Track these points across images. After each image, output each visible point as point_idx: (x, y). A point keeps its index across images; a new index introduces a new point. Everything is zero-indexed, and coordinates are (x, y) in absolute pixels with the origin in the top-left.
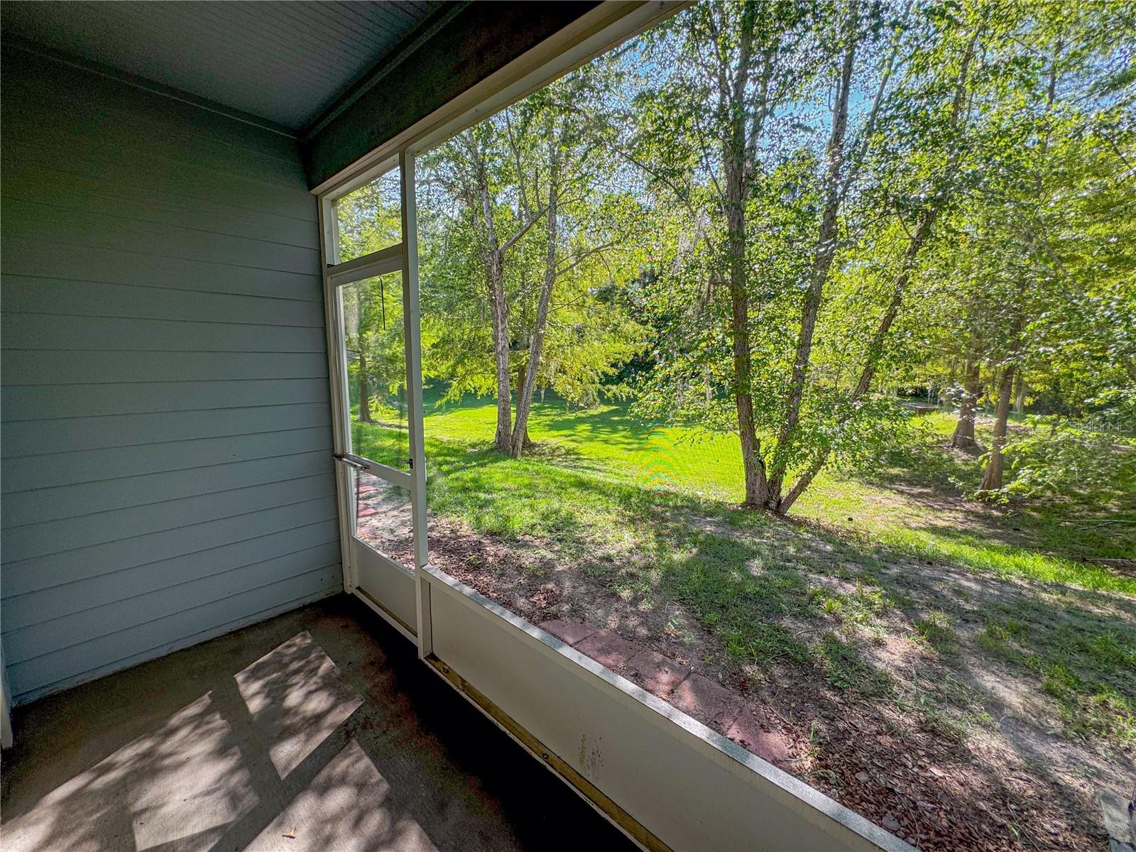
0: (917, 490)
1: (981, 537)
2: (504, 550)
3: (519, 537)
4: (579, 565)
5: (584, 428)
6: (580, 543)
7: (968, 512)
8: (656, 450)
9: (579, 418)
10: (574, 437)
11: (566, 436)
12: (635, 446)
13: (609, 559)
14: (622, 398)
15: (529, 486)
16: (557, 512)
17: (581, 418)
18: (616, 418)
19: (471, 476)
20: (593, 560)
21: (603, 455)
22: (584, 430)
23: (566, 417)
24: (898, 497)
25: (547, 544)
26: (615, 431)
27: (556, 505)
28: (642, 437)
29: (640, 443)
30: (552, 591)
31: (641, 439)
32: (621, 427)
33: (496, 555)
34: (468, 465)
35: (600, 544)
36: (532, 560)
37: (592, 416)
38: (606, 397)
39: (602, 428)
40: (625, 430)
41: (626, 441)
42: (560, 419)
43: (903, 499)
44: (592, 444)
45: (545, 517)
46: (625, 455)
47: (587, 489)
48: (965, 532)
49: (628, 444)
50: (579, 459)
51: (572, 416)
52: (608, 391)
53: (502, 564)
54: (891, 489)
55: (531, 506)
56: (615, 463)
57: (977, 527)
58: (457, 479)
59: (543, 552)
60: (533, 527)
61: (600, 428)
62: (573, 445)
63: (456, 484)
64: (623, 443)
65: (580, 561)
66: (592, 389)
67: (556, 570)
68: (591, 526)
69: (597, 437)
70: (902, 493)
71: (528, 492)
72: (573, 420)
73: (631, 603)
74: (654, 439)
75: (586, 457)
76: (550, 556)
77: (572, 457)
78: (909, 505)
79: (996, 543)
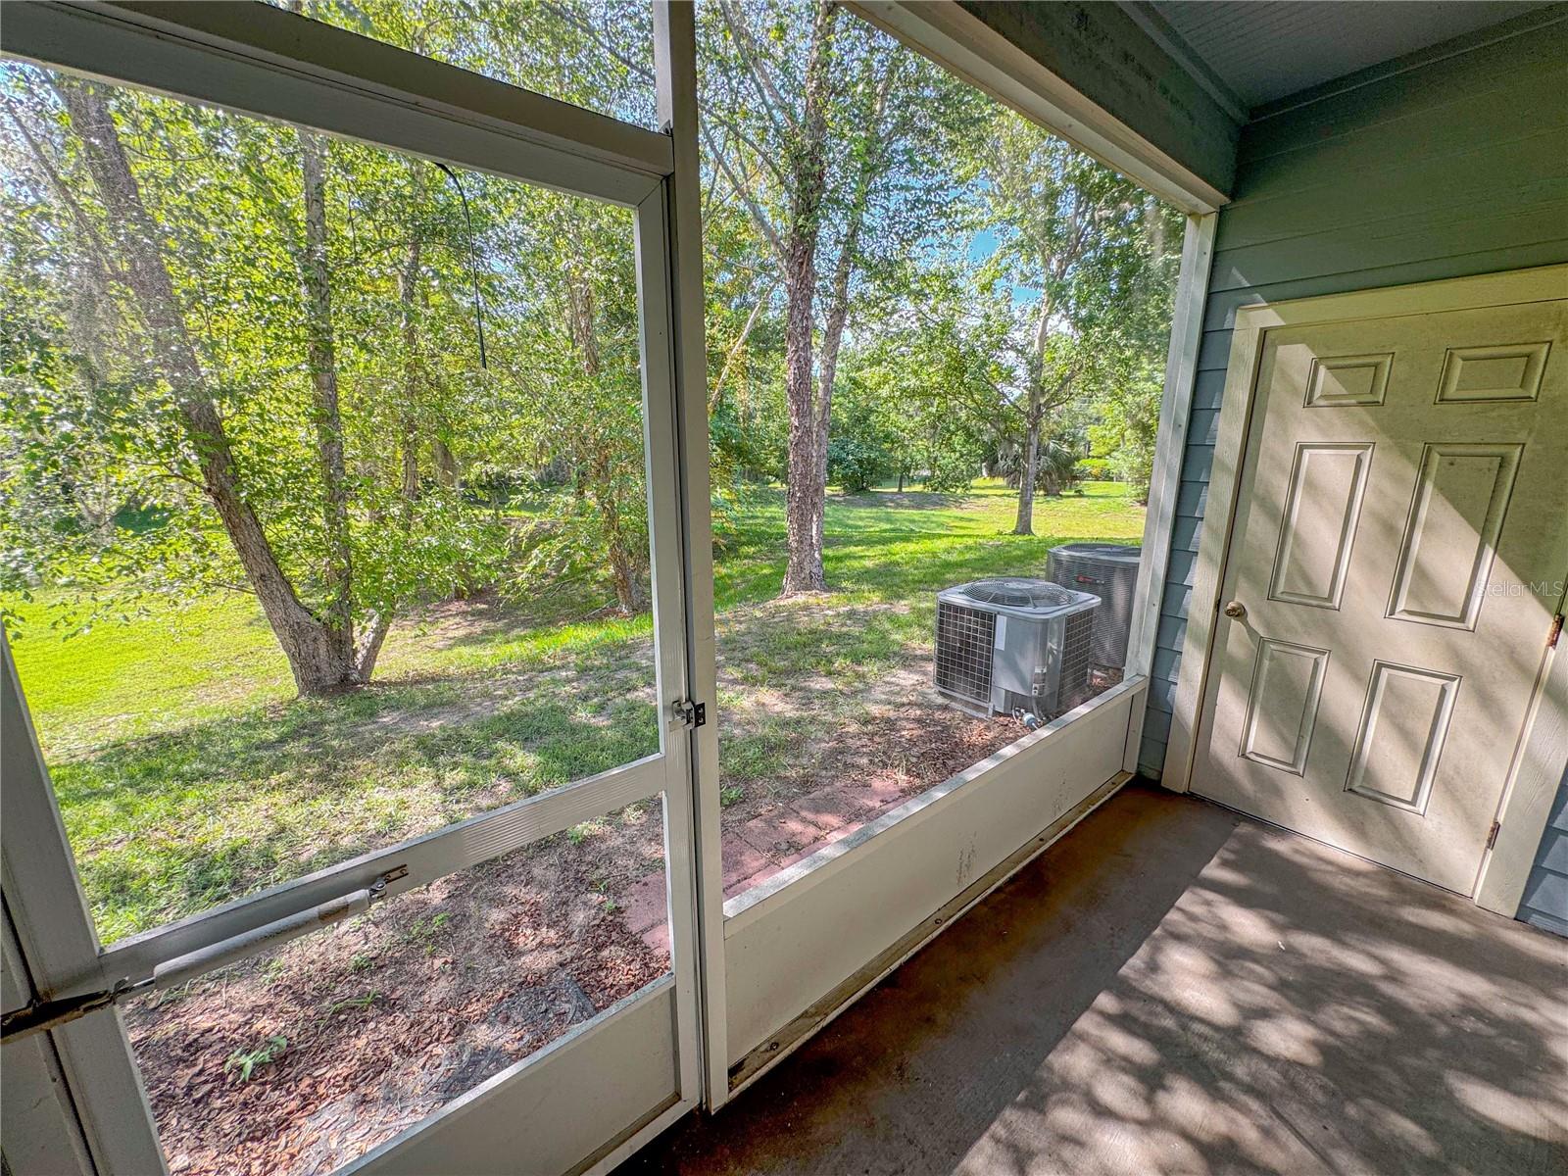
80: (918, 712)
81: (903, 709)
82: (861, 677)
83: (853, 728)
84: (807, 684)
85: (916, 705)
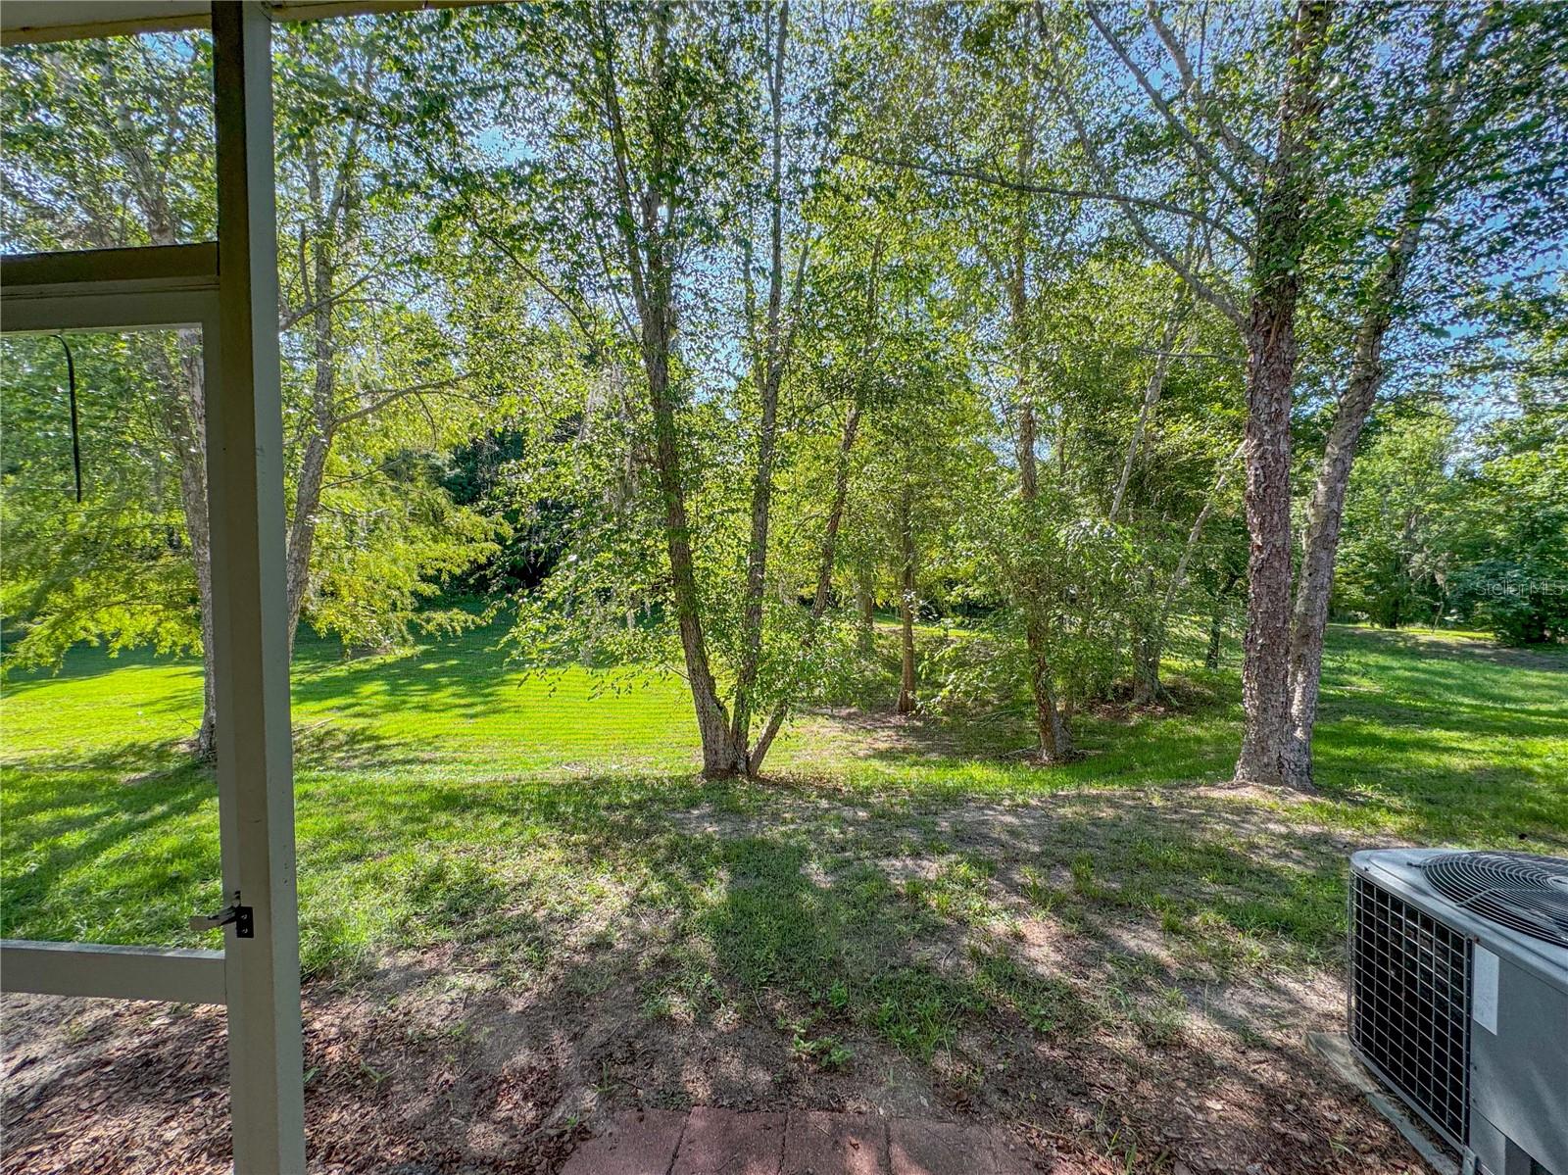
0: (844, 712)
1: (921, 754)
2: (357, 1012)
3: (384, 963)
4: (555, 979)
5: (373, 691)
6: (530, 930)
7: (897, 728)
8: (518, 710)
9: (356, 672)
10: (357, 709)
11: (340, 709)
12: (479, 708)
13: (600, 944)
14: (454, 631)
15: (340, 833)
16: (437, 876)
17: (361, 671)
18: (431, 666)
19: (170, 843)
20: (577, 958)
21: (428, 732)
22: (377, 693)
23: (328, 674)
24: (831, 723)
25: (457, 957)
26: (436, 688)
27: (431, 860)
28: (487, 691)
29: (486, 703)
30: (532, 1070)
31: (487, 696)
32: (444, 680)
33: (345, 1035)
34: (147, 816)
35: (569, 919)
36: (443, 1010)
37: (384, 666)
38: (424, 632)
39: (410, 684)
40: (452, 684)
41: (462, 702)
42: (315, 678)
43: (837, 725)
44: (399, 716)
45: (420, 895)
46: (466, 726)
47: (466, 808)
48: (905, 751)
49: (465, 706)
50: (378, 748)
51: (341, 671)
52: (428, 621)
53: (372, 1052)
54: (823, 715)
55: (376, 878)
56: (453, 744)
57: (911, 742)
58: (127, 861)
59: (463, 980)
60: (403, 927)
61: (404, 685)
62: (360, 723)
63: (130, 876)
64: (456, 706)
65: (551, 970)
66: (397, 619)
67: (513, 1011)
68: (528, 885)
69: (404, 702)
70: (833, 717)
71: (346, 846)
72: (344, 678)
73: (698, 1022)
74: (508, 692)
75: (393, 741)
76: (483, 983)
77: (366, 745)
78: (846, 731)
79: (934, 757)
80: (1282, 1077)
81: (1254, 1055)
82: (1224, 958)
83: (1126, 1043)
84: (1118, 932)
85: (1291, 1059)
